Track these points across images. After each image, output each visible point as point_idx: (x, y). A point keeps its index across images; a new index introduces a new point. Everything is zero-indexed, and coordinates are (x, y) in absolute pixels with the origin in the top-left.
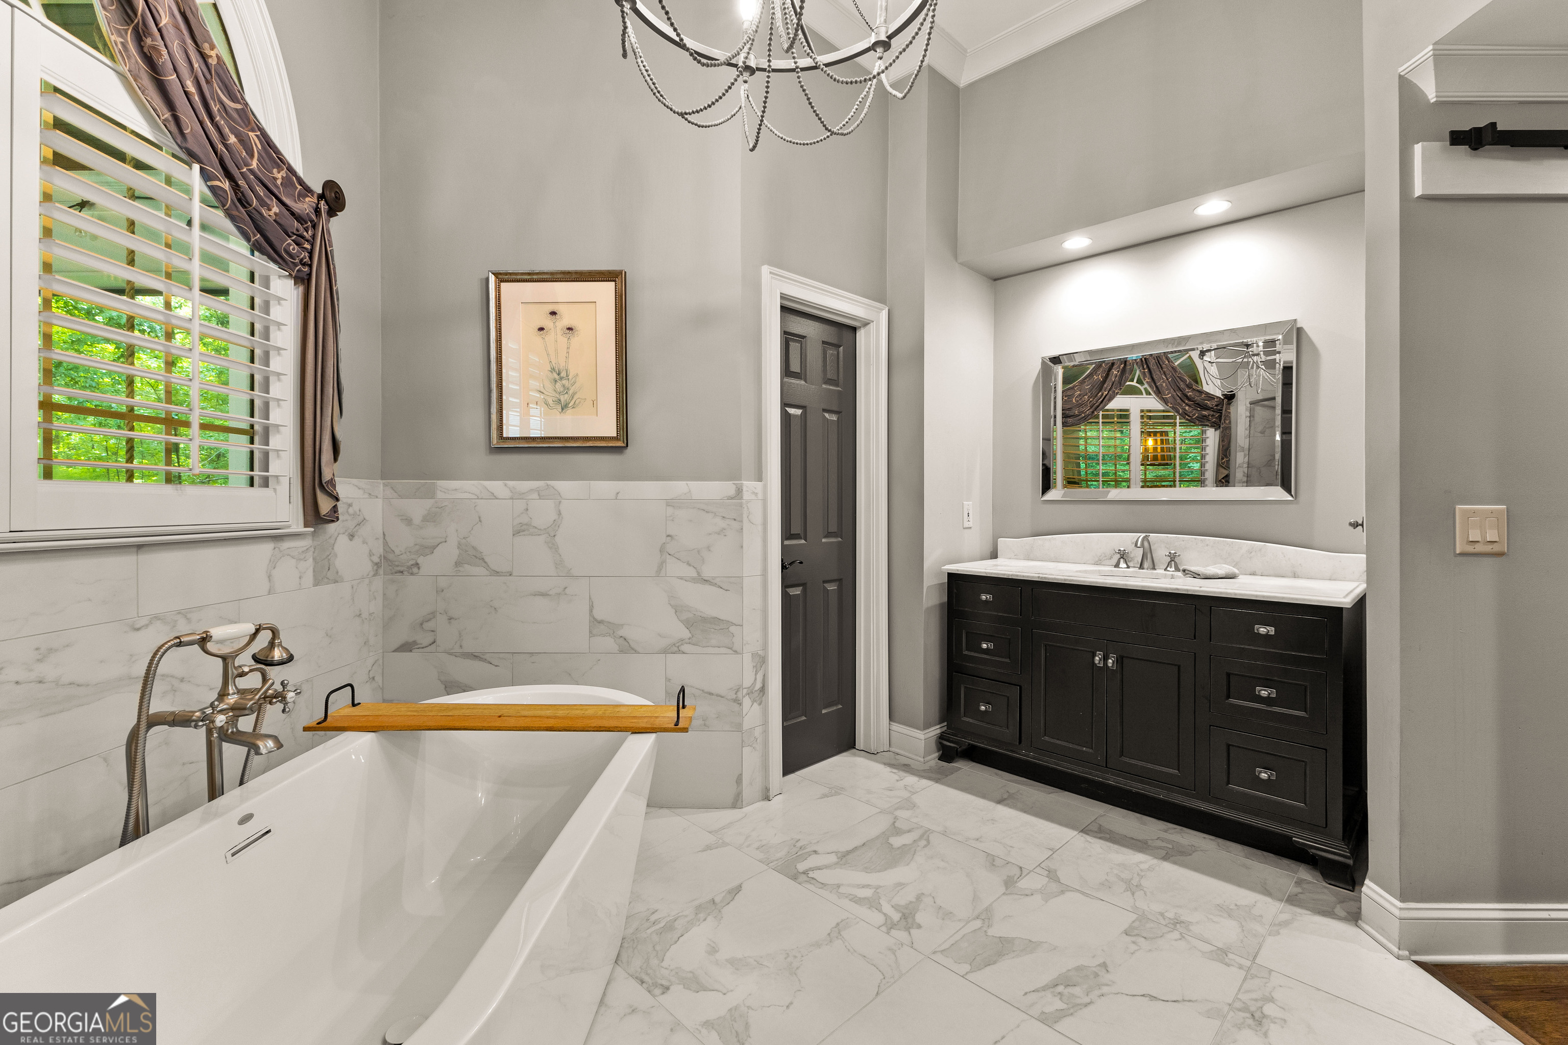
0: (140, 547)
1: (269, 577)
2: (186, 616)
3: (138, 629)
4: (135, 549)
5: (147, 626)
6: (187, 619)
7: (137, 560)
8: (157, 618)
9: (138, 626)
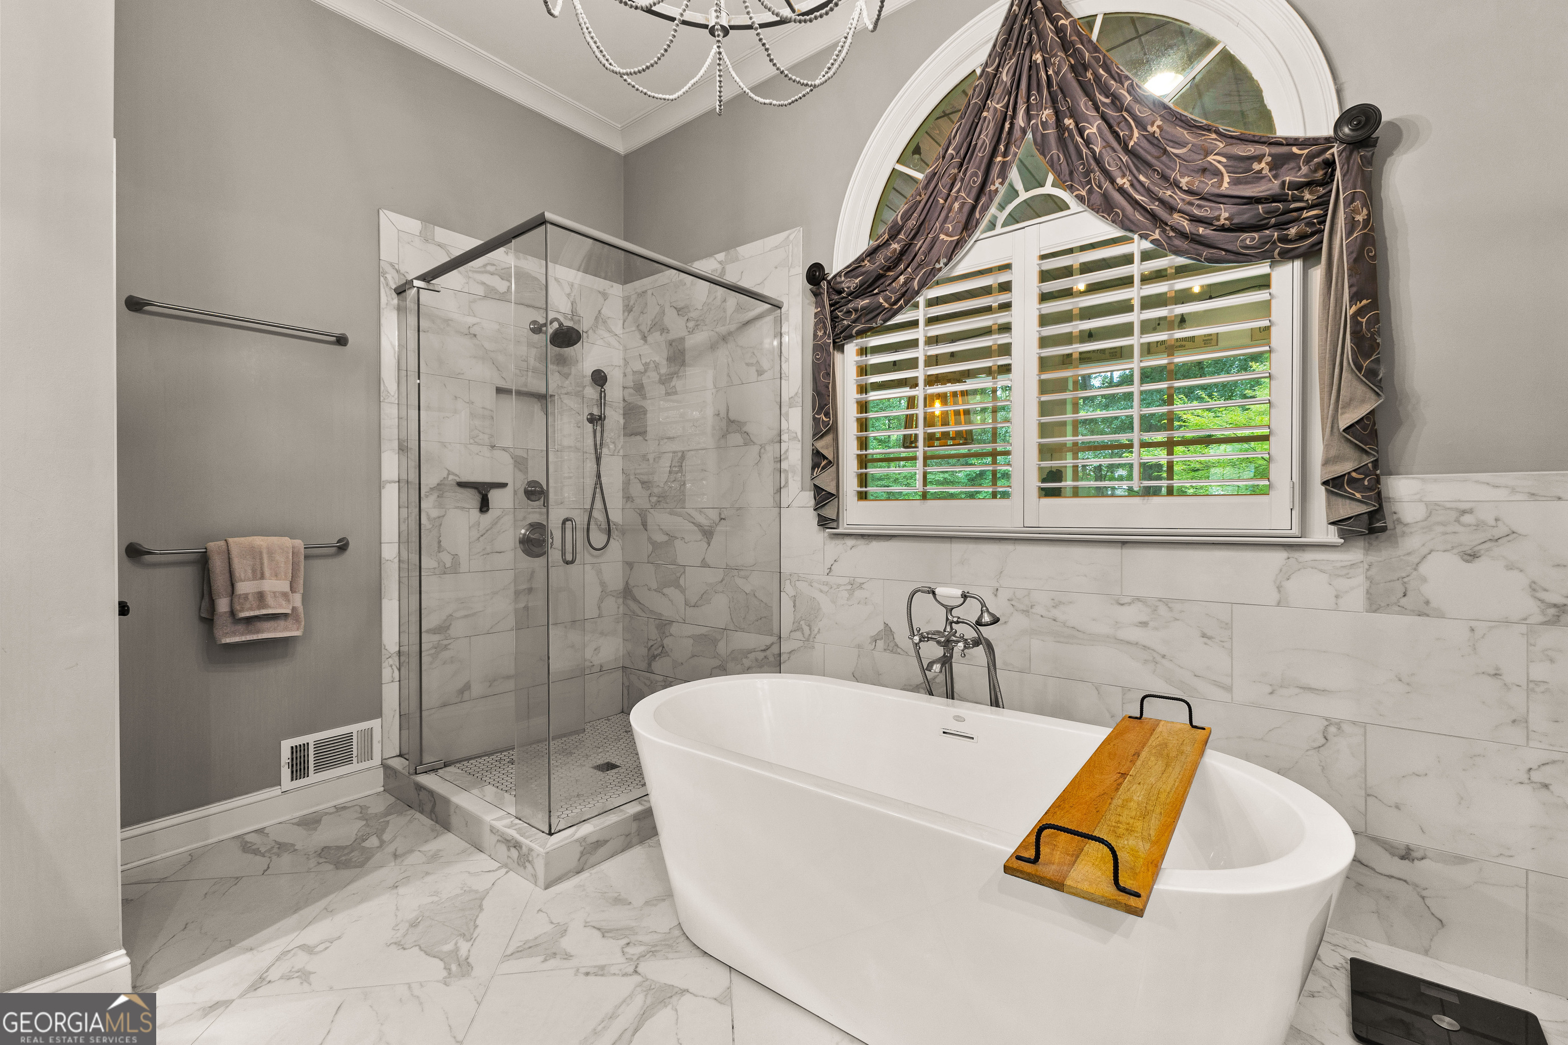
0: (1124, 543)
1: (1278, 588)
2: (1167, 605)
3: (1122, 605)
4: (1120, 545)
5: (1130, 604)
6: (1169, 607)
7: (1122, 553)
8: (1138, 599)
9: (1122, 602)
